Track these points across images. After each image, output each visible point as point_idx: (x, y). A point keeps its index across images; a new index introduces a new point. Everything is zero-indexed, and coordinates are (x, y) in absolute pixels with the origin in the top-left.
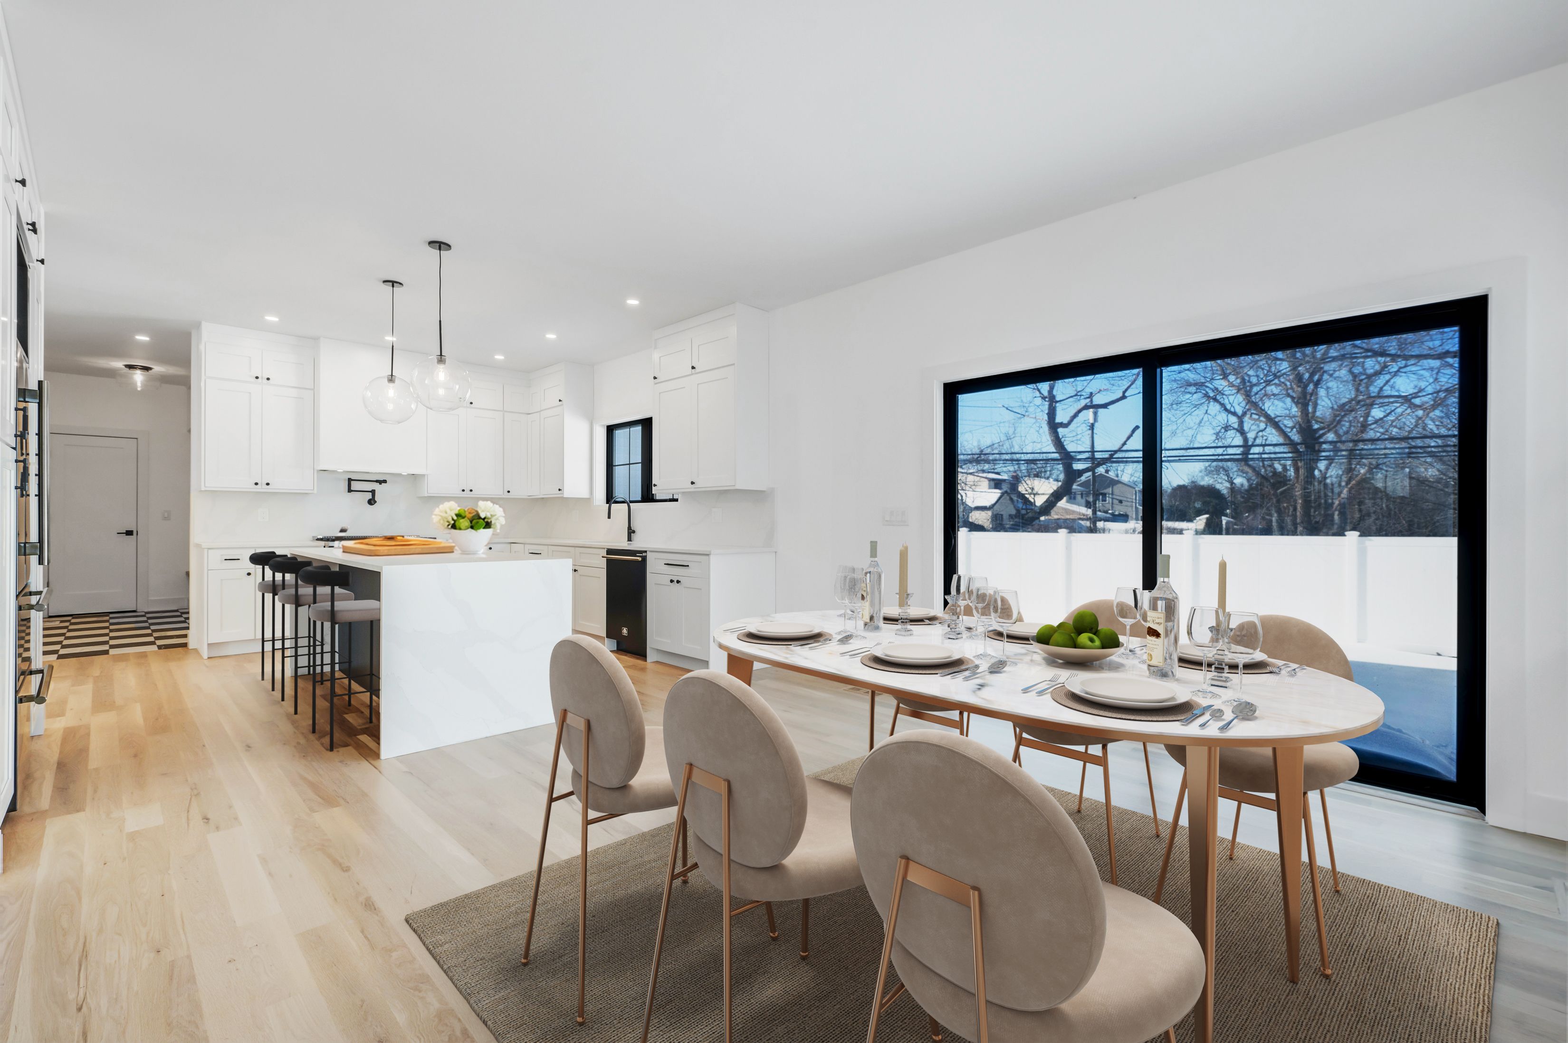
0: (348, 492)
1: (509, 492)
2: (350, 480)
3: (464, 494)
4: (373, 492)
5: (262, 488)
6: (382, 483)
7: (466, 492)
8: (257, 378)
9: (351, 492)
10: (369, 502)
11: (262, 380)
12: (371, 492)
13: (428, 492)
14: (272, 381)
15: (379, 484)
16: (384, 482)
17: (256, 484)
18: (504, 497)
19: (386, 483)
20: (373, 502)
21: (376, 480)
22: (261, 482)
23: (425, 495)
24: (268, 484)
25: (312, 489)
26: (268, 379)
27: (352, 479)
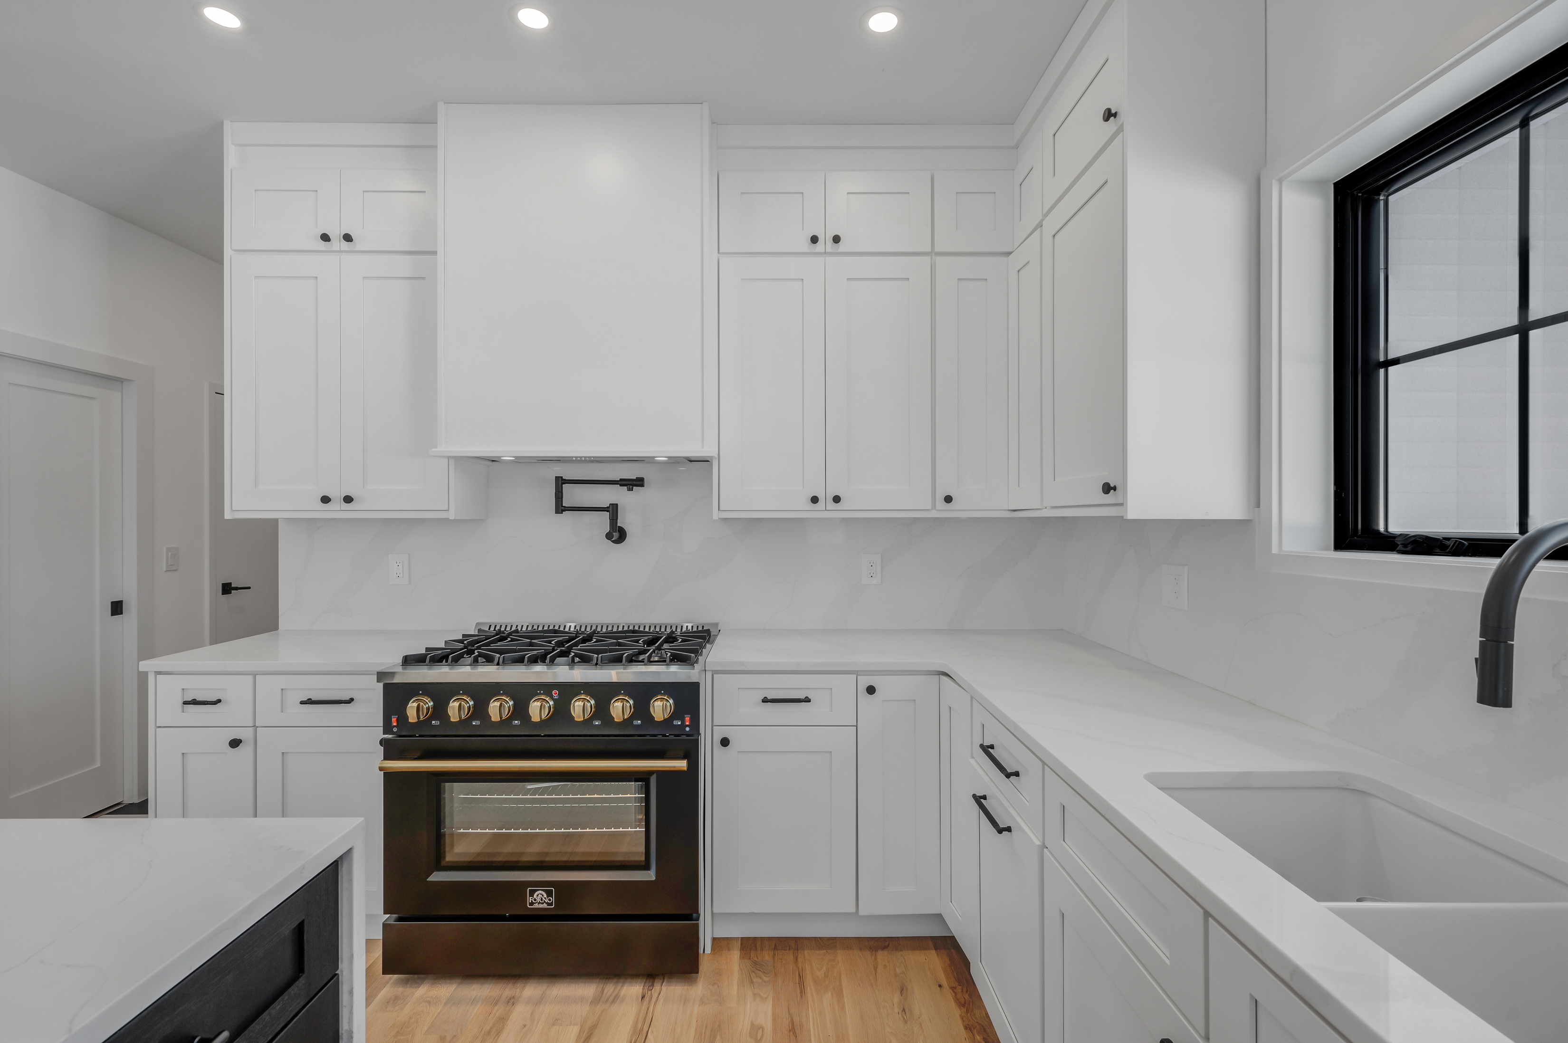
0: (557, 512)
1: (948, 499)
2: (560, 482)
3: (818, 512)
4: (613, 510)
5: (336, 509)
6: (634, 487)
7: (820, 505)
8: (325, 238)
9: (565, 511)
10: (609, 536)
11: (337, 243)
12: (608, 511)
13: (721, 509)
14: (358, 245)
15: (629, 490)
16: (639, 482)
17: (325, 500)
18: (934, 514)
19: (642, 485)
20: (616, 535)
21: (621, 480)
22: (336, 494)
23: (716, 515)
24: (348, 499)
25: (446, 509)
26: (348, 238)
27: (565, 480)
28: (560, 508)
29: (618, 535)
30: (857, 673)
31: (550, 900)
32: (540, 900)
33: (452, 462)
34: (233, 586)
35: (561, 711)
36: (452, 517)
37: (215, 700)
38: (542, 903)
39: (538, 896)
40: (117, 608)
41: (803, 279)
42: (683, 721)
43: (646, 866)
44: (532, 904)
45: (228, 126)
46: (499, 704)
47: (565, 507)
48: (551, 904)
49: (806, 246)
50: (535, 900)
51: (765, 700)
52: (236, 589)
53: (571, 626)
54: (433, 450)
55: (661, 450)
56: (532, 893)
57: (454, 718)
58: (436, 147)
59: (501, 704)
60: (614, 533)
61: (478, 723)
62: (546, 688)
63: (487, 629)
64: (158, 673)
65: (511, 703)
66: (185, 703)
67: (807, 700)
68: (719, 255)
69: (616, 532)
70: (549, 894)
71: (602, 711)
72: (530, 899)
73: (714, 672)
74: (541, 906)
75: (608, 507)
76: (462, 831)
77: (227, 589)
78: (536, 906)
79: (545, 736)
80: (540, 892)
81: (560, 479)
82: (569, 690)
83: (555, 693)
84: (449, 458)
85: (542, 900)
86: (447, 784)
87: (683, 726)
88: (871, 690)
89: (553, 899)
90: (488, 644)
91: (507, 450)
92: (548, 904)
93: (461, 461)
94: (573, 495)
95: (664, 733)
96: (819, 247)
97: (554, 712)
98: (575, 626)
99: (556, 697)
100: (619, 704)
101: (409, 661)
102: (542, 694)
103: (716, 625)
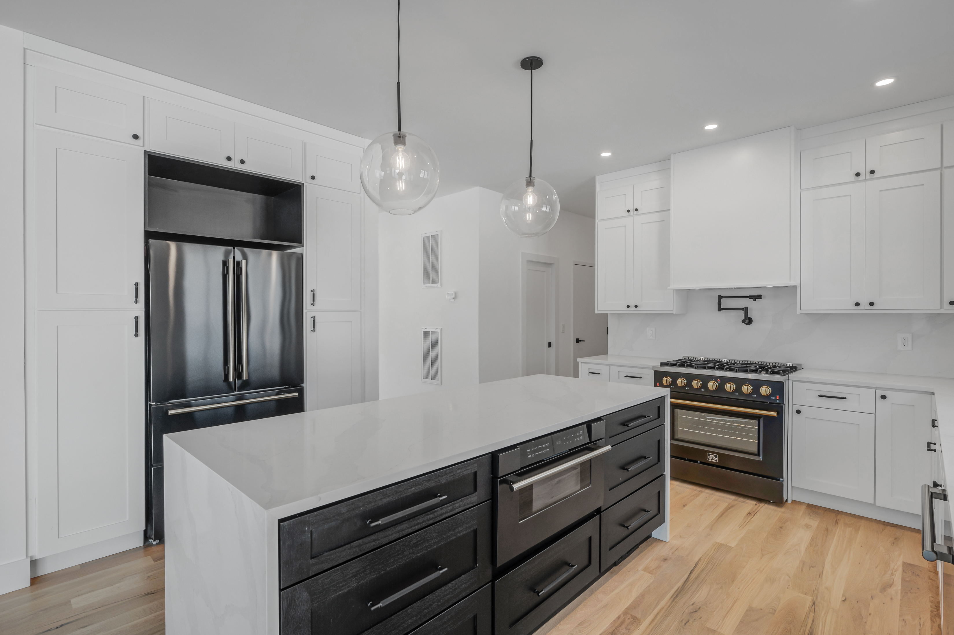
0: (719, 311)
1: (952, 303)
2: (720, 298)
3: (859, 310)
4: (746, 309)
5: (632, 310)
6: (756, 299)
7: (861, 307)
8: (629, 211)
9: (722, 310)
10: (743, 321)
11: (633, 212)
12: (743, 310)
13: (801, 309)
14: (640, 211)
15: (754, 300)
16: (760, 297)
17: (628, 306)
18: (942, 312)
19: (761, 298)
20: (747, 321)
21: (750, 296)
22: (632, 304)
23: (798, 312)
24: (636, 306)
25: (672, 309)
26: (636, 210)
27: (722, 297)
28: (720, 309)
29: (748, 321)
30: (876, 389)
31: (716, 459)
32: (712, 458)
33: (675, 291)
34: (579, 340)
35: (721, 387)
36: (674, 313)
37: (598, 373)
38: (713, 460)
39: (711, 456)
40: (550, 345)
41: (851, 195)
42: (776, 398)
43: (758, 455)
44: (709, 459)
45: (597, 178)
46: (696, 382)
47: (722, 308)
48: (717, 461)
49: (853, 178)
50: (710, 458)
51: (820, 396)
52: (581, 341)
53: (725, 360)
54: (669, 287)
55: (770, 284)
56: (709, 455)
57: (679, 385)
58: (670, 168)
59: (697, 382)
60: (746, 320)
61: (688, 388)
62: (715, 378)
63: (688, 358)
64: (582, 362)
65: (701, 383)
66: (590, 373)
67: (845, 398)
68: (801, 190)
69: (747, 319)
70: (716, 457)
71: (738, 389)
72: (708, 457)
73: (793, 381)
74: (712, 461)
75: (743, 308)
76: (681, 429)
77: (578, 341)
78: (710, 460)
79: (714, 396)
80: (712, 455)
81: (720, 296)
82: (725, 380)
83: (719, 381)
84: (673, 290)
85: (713, 458)
86: (676, 410)
87: (776, 400)
88: (884, 397)
89: (717, 459)
90: (691, 362)
91: (697, 286)
92: (715, 461)
93: (678, 291)
94: (725, 303)
95: (767, 401)
96: (861, 178)
97: (718, 388)
98: (727, 360)
99: (719, 382)
100: (746, 387)
101: (662, 364)
102: (713, 380)
103: (801, 365)
